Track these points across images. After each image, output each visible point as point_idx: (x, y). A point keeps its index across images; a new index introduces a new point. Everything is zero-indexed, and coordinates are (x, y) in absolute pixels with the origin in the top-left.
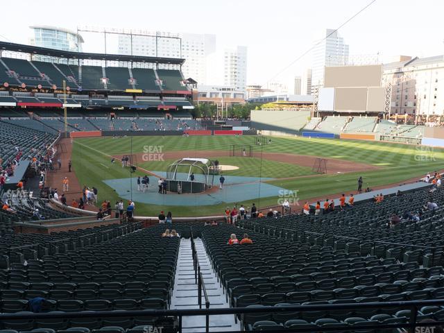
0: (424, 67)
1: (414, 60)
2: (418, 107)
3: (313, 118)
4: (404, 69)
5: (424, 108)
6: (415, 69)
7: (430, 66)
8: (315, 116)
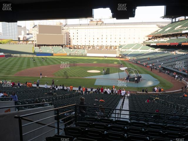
0: (72, 28)
1: (66, 25)
2: (71, 42)
3: (35, 47)
4: (64, 28)
5: (74, 43)
6: (69, 28)
7: (74, 28)
8: (36, 46)
